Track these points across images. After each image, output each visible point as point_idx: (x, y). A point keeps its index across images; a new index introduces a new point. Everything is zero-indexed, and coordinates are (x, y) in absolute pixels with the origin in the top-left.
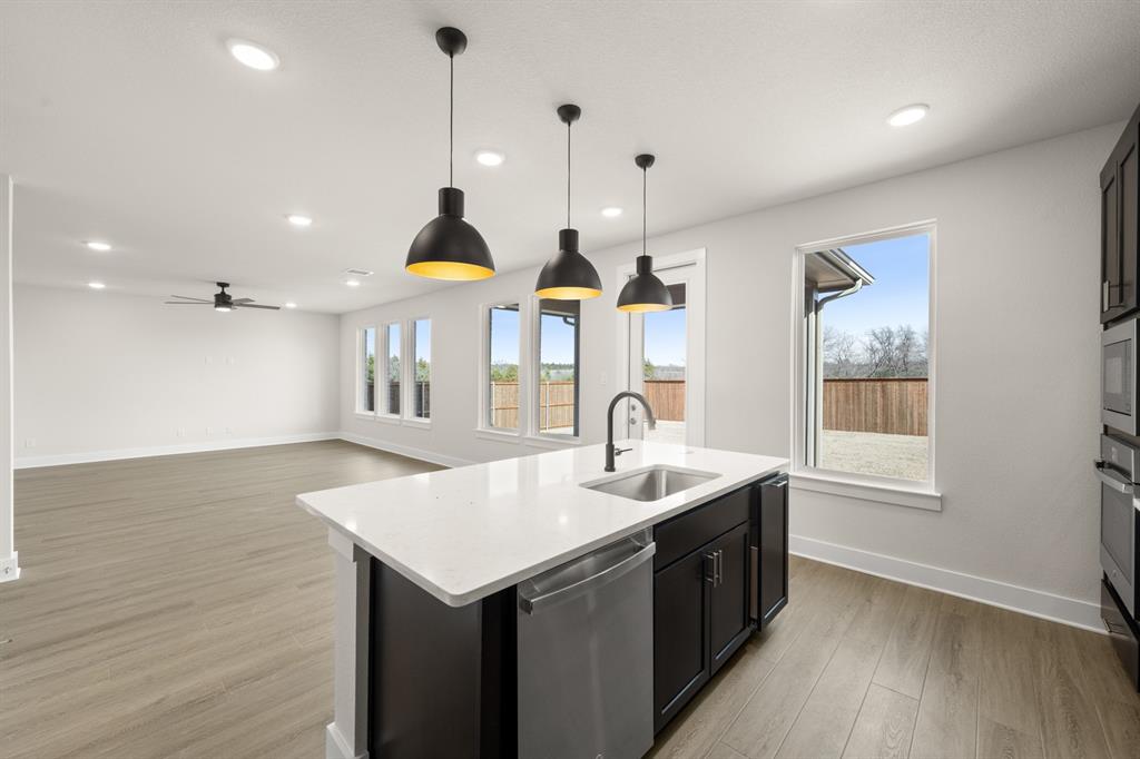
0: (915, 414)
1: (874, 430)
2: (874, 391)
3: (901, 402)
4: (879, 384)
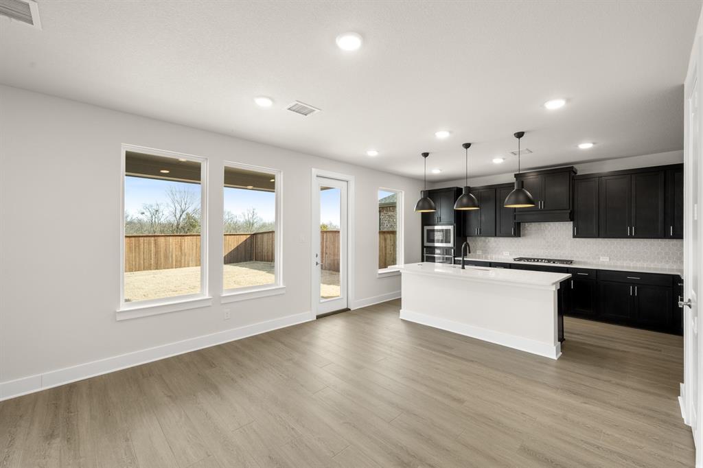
0: (174, 256)
1: (149, 268)
2: (149, 243)
3: (166, 250)
4: (153, 238)
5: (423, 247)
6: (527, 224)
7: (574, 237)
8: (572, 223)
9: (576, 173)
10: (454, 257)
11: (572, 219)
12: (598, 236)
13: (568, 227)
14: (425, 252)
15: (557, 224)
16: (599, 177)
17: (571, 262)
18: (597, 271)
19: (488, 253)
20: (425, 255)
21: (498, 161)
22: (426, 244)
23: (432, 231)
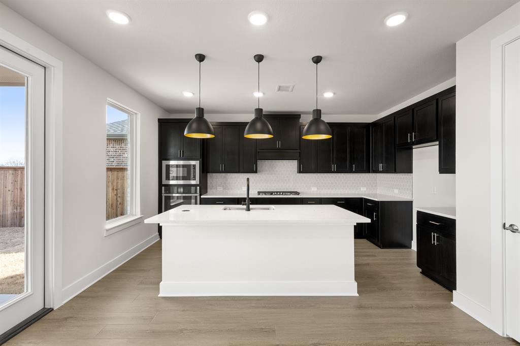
5: (161, 185)
7: (301, 172)
8: (296, 161)
10: (200, 195)
11: (296, 158)
14: (163, 192)
17: (299, 194)
18: (320, 199)
19: (229, 189)
20: (164, 195)
22: (164, 182)
23: (168, 167)
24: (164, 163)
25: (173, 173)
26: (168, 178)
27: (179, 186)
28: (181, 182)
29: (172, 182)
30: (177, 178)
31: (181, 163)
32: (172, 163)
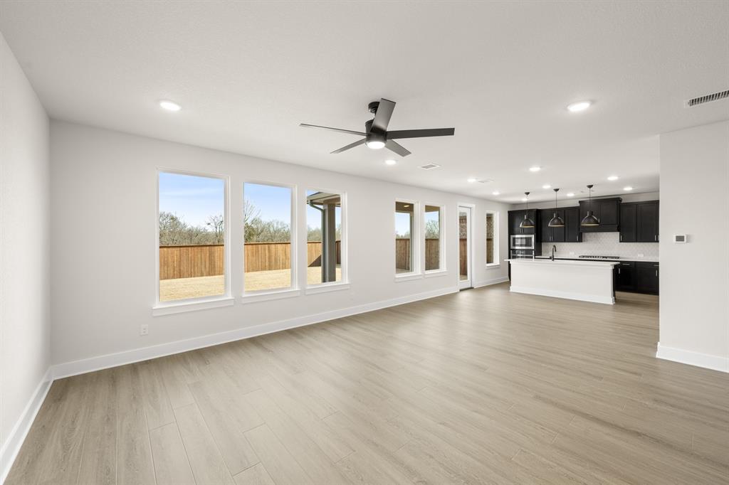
5: (510, 249)
6: (586, 234)
7: (620, 242)
8: (619, 233)
9: (621, 201)
11: (618, 230)
12: (636, 241)
13: (616, 235)
15: (608, 233)
16: (637, 204)
17: (618, 258)
18: (635, 262)
20: (511, 254)
21: (571, 195)
22: (512, 247)
23: (514, 239)
24: (512, 236)
25: (518, 242)
26: (514, 245)
27: (522, 250)
28: (524, 248)
29: (517, 248)
30: (521, 245)
31: (524, 236)
32: (517, 236)
